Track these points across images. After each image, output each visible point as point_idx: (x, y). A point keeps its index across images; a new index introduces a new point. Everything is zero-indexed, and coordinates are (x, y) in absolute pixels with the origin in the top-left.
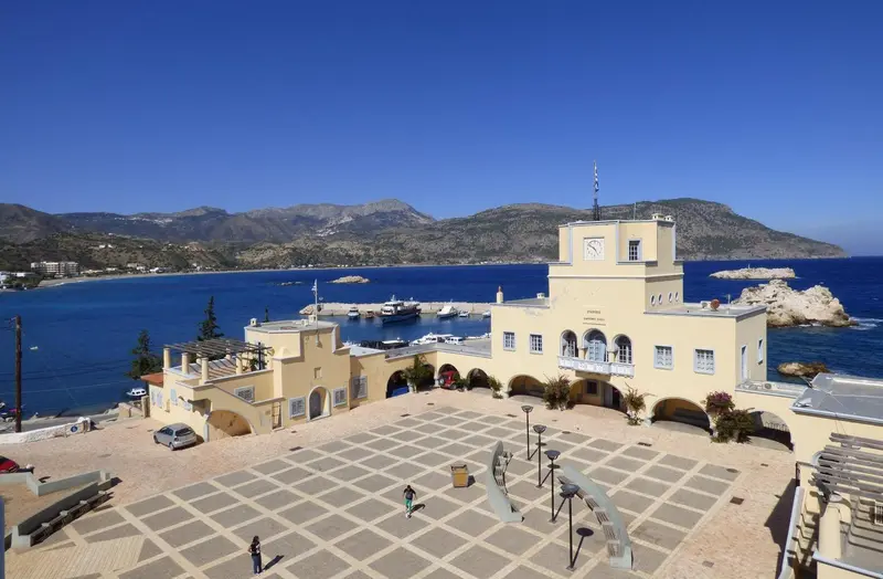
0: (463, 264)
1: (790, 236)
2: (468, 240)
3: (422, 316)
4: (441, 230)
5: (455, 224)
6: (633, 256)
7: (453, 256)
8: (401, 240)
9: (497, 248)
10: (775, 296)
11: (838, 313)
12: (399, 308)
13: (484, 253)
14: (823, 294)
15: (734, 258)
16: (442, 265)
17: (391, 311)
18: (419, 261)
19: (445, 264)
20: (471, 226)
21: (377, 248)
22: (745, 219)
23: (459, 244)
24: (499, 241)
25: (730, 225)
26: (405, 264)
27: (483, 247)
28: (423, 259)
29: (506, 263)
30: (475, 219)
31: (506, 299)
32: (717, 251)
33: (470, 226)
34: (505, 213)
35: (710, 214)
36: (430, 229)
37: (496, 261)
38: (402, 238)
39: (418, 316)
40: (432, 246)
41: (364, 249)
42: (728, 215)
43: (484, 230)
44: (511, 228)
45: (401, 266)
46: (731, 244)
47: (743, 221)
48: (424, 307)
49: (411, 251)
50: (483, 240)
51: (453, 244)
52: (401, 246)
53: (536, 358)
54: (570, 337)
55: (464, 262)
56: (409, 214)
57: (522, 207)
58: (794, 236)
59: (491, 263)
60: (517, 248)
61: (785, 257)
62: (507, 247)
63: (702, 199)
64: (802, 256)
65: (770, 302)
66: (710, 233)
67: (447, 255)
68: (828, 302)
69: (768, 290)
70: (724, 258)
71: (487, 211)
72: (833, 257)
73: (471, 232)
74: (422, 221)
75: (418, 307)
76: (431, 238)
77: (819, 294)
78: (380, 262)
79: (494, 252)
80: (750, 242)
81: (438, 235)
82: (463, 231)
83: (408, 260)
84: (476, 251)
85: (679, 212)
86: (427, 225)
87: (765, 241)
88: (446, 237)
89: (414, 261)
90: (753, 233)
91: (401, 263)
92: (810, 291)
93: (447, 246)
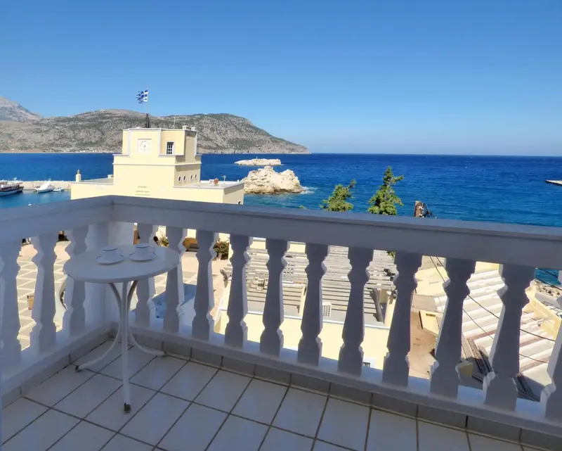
0: (65, 152)
1: (282, 140)
2: (70, 134)
3: (24, 192)
4: (47, 125)
5: (59, 121)
6: (169, 152)
7: (57, 146)
8: (10, 132)
9: (93, 141)
10: (266, 175)
11: (297, 185)
13: (82, 144)
14: (290, 174)
15: (251, 152)
16: (47, 152)
18: (26, 149)
19: (50, 152)
20: (74, 123)
23: (62, 137)
24: (95, 136)
25: (250, 132)
26: (13, 151)
27: (83, 139)
28: (30, 147)
29: (101, 152)
30: (76, 119)
31: (83, 179)
32: (241, 148)
33: (72, 123)
34: (101, 116)
35: (239, 124)
36: (37, 124)
37: (93, 150)
38: (11, 130)
39: (21, 192)
40: (38, 137)
42: (250, 126)
43: (83, 127)
44: (105, 127)
46: (250, 144)
47: (257, 130)
48: (27, 185)
49: (19, 140)
50: (82, 134)
51: (57, 137)
52: (10, 136)
55: (66, 151)
56: (17, 110)
57: (115, 112)
58: (284, 141)
59: (90, 152)
60: (109, 141)
61: (277, 152)
62: (102, 140)
63: (235, 115)
64: (287, 152)
65: (263, 179)
66: (238, 137)
67: (52, 145)
68: (292, 179)
69: (262, 172)
70: (245, 152)
71: (87, 113)
72: (302, 153)
73: (73, 128)
74: (30, 117)
75: (21, 185)
76: (38, 131)
77: (288, 174)
79: (92, 144)
80: (260, 143)
81: (44, 128)
82: (66, 127)
83: (16, 147)
84: (77, 142)
85: (221, 122)
86: (34, 120)
87: (269, 142)
88: (51, 131)
89: (21, 148)
90: (262, 137)
91: (9, 149)
92: (284, 173)
93: (52, 137)
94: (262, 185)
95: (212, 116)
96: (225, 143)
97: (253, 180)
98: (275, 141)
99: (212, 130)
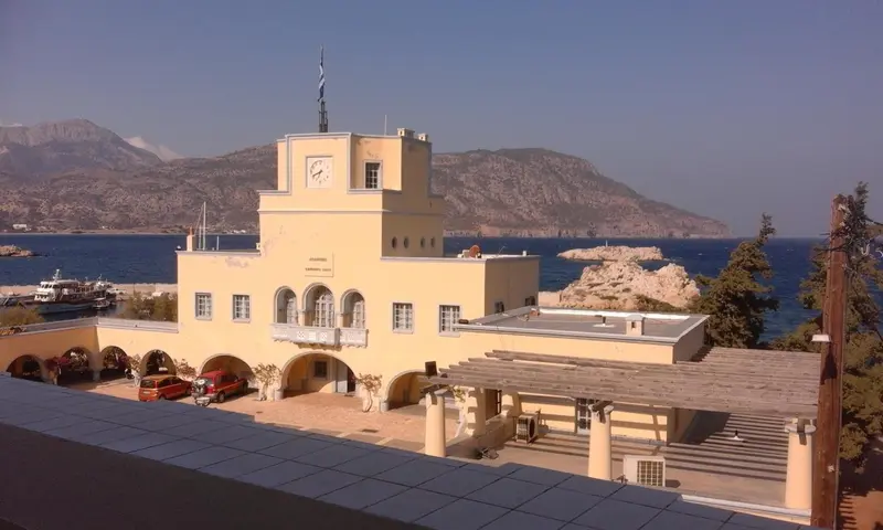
1: (667, 207)
4: (168, 177)
5: (193, 166)
6: (371, 182)
8: (99, 191)
10: (621, 277)
12: (66, 291)
14: (678, 275)
15: (595, 234)
16: (170, 233)
17: (49, 295)
18: (129, 227)
21: (54, 202)
22: (611, 181)
25: (592, 188)
26: (104, 231)
28: (136, 223)
30: (227, 162)
32: (575, 224)
33: (218, 172)
35: (566, 172)
36: (151, 174)
38: (100, 188)
40: (152, 202)
41: (26, 203)
42: (590, 175)
45: (97, 232)
46: (595, 216)
47: (608, 184)
49: (116, 209)
51: (189, 201)
52: (99, 201)
53: (240, 327)
54: (286, 295)
55: (208, 230)
56: (111, 147)
58: (672, 208)
61: (656, 234)
64: (678, 234)
65: (615, 285)
66: (567, 200)
68: (684, 286)
70: (582, 234)
71: (248, 150)
72: (714, 237)
73: (219, 182)
76: (151, 189)
77: (674, 275)
78: (60, 225)
80: (617, 213)
81: (164, 184)
82: (207, 180)
83: (109, 225)
84: (228, 212)
85: (526, 167)
86: (143, 167)
87: (636, 211)
88: (178, 189)
89: (119, 226)
90: (621, 201)
91: (96, 227)
92: (664, 270)
93: (179, 202)
94: (611, 298)
95: (506, 153)
96: (536, 215)
97: (592, 286)
98: (650, 208)
99: (509, 184)
